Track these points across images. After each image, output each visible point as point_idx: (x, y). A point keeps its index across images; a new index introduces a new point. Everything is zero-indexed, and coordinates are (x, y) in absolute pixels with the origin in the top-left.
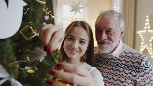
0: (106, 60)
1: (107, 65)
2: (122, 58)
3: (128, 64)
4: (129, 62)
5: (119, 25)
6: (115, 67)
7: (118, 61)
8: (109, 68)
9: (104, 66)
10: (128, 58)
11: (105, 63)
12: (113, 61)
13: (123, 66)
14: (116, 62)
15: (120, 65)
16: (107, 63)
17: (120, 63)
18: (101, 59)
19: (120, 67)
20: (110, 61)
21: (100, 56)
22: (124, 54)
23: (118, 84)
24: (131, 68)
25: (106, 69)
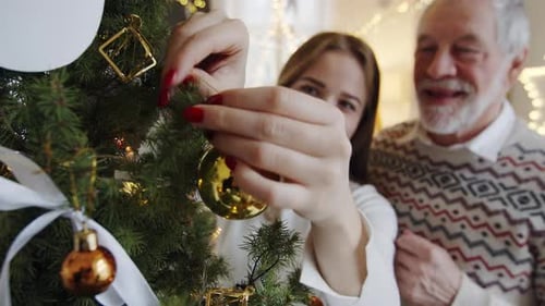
0: (444, 169)
1: (442, 185)
2: (504, 165)
3: (523, 187)
4: (527, 180)
5: (507, 32)
6: (475, 194)
7: (487, 176)
8: (451, 196)
9: (434, 190)
10: (528, 169)
11: (438, 178)
12: (468, 174)
13: (503, 194)
14: (480, 177)
15: (492, 190)
16: (445, 179)
17: (496, 181)
18: (424, 163)
19: (492, 197)
20: (457, 173)
21: (422, 153)
22: (515, 154)
23: (479, 258)
24: (532, 203)
25: (439, 201)
